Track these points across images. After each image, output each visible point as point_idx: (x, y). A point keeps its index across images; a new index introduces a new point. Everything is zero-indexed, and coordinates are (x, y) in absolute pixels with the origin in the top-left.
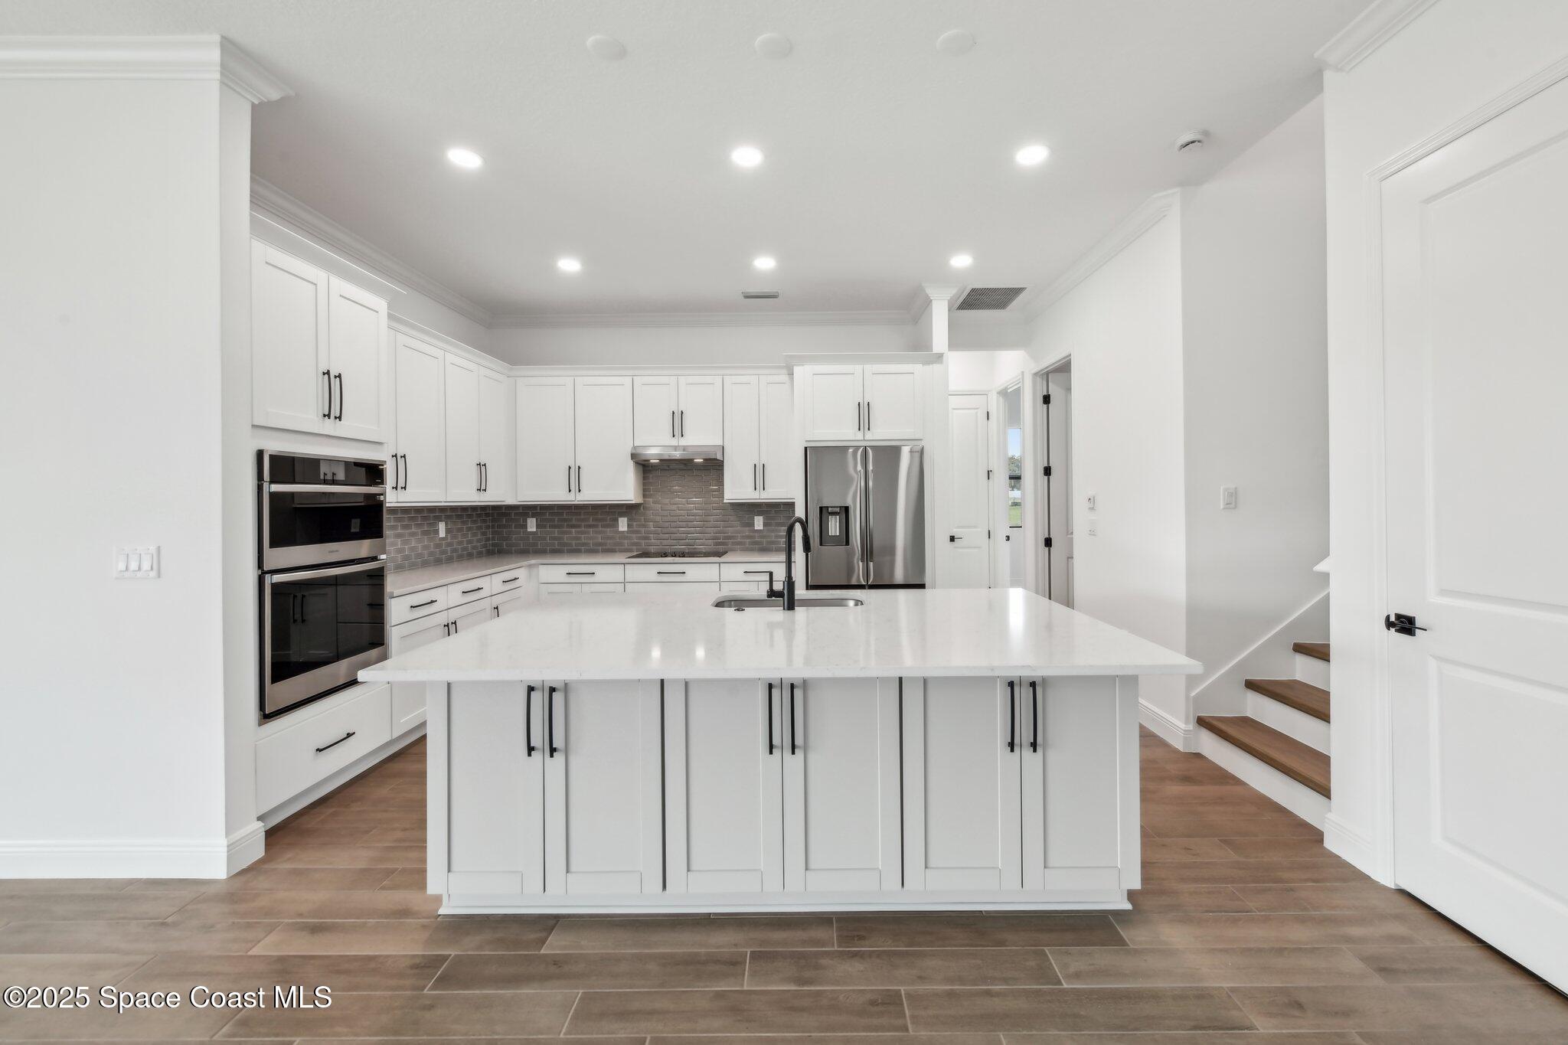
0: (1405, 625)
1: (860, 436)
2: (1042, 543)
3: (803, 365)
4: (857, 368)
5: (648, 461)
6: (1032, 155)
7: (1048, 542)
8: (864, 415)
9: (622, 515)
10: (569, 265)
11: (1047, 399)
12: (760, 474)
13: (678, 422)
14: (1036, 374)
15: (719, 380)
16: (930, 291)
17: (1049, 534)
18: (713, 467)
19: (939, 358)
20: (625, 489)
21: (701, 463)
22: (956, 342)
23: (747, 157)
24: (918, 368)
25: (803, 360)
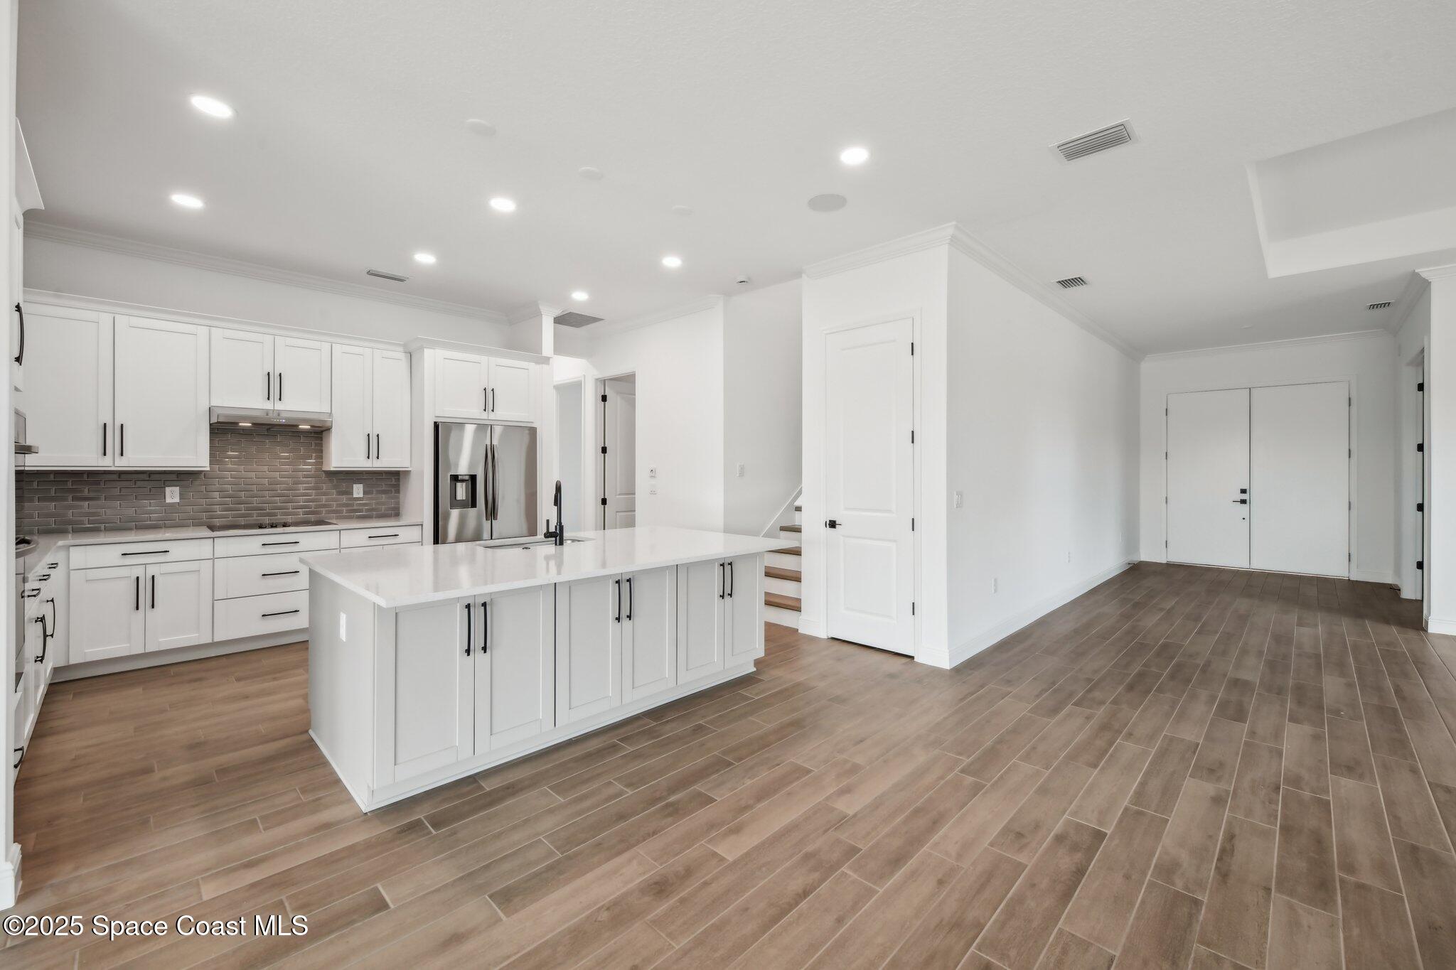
0: (833, 524)
1: (484, 415)
2: (600, 501)
3: (434, 349)
4: (484, 359)
5: (237, 423)
6: (672, 262)
7: (604, 502)
8: (489, 398)
9: (172, 483)
10: (187, 201)
11: (604, 398)
12: (373, 444)
13: (274, 384)
14: (597, 379)
15: (327, 346)
16: (543, 309)
17: (604, 495)
18: (318, 434)
19: (546, 360)
20: (196, 455)
21: (307, 429)
22: (558, 350)
23: (503, 205)
24: (532, 366)
25: (434, 344)
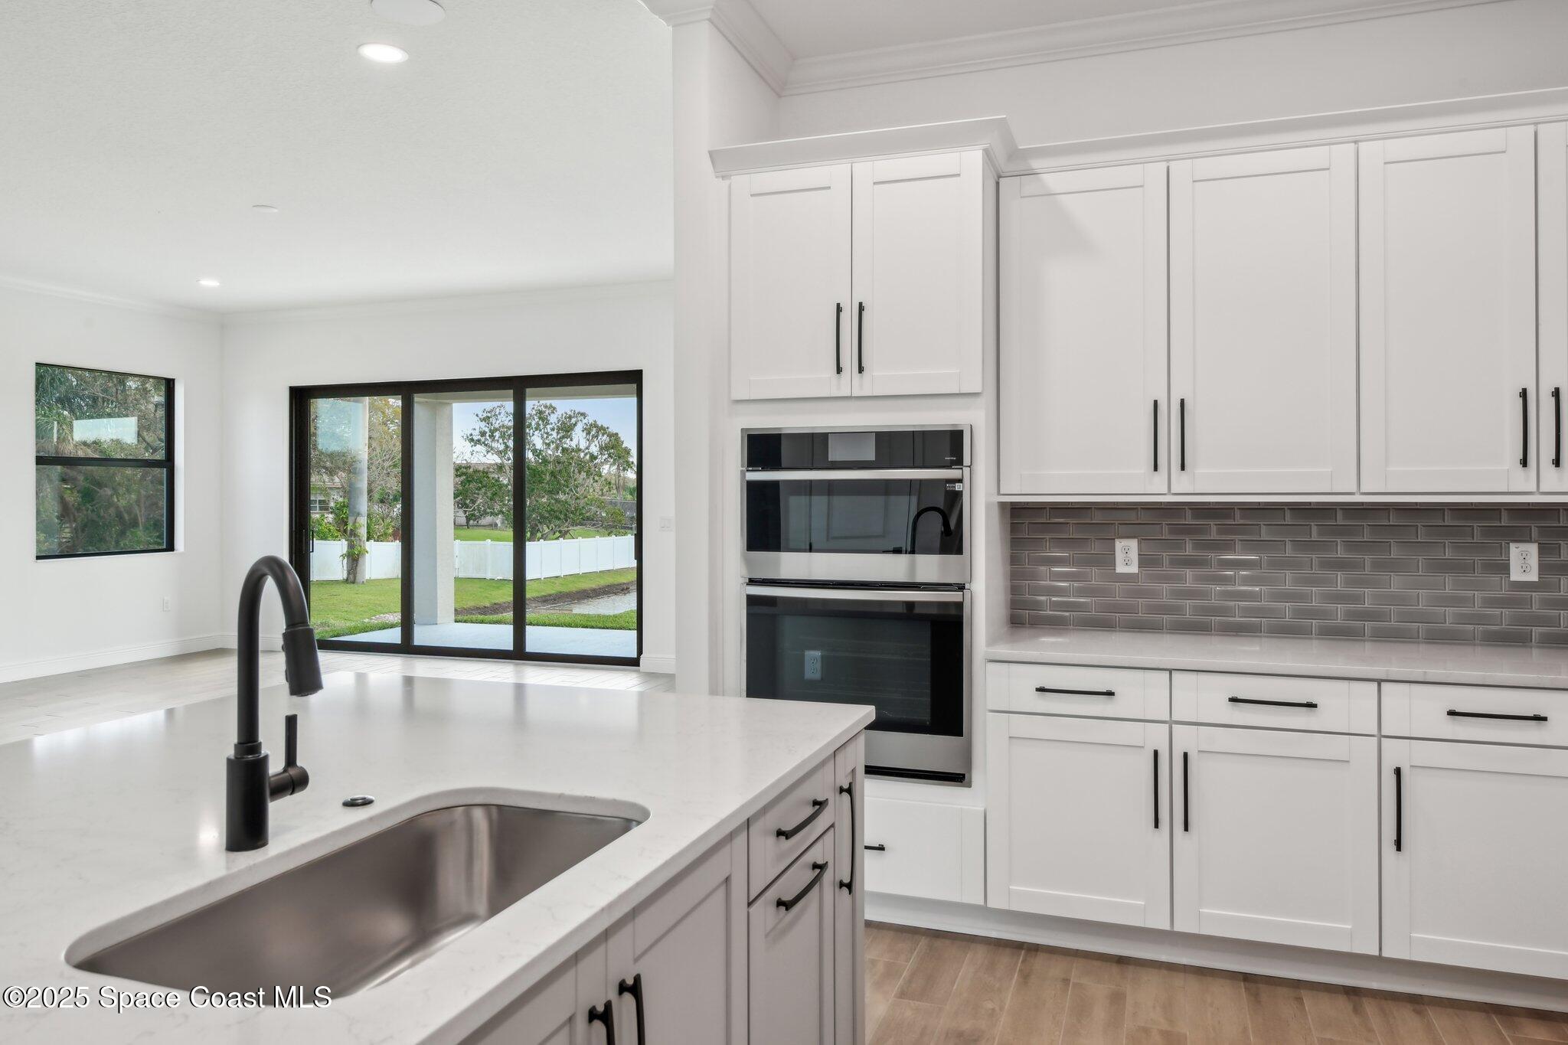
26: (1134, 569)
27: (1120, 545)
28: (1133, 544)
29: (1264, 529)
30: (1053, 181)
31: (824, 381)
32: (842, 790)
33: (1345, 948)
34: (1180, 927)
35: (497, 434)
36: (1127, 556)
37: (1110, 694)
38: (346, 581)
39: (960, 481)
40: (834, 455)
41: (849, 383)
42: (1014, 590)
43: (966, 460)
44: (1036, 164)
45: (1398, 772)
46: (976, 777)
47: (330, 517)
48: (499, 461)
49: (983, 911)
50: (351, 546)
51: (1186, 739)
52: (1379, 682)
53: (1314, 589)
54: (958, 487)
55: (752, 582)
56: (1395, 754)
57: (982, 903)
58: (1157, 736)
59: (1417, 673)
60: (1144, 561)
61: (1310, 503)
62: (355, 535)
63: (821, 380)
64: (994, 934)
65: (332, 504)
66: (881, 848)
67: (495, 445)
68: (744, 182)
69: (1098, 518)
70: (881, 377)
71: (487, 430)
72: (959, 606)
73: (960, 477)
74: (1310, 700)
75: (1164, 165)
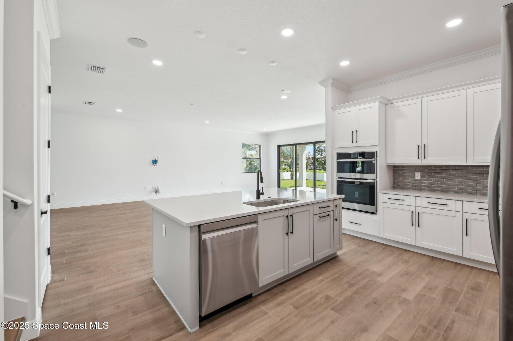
26: (419, 178)
27: (416, 173)
28: (419, 173)
29: (450, 170)
30: (397, 104)
31: (350, 144)
32: (335, 206)
33: (454, 254)
34: (418, 245)
35: (320, 151)
36: (418, 176)
37: (403, 200)
38: (291, 180)
39: (374, 161)
40: (352, 157)
41: (354, 144)
42: (394, 181)
43: (375, 157)
44: (394, 101)
45: (467, 220)
46: (378, 213)
47: (288, 168)
48: (320, 156)
49: (378, 237)
50: (292, 173)
51: (419, 210)
52: (463, 201)
53: (463, 183)
54: (374, 162)
55: (339, 178)
56: (466, 216)
57: (378, 236)
58: (413, 209)
59: (471, 200)
60: (421, 177)
61: (462, 165)
62: (293, 171)
63: (349, 144)
64: (382, 242)
65: (289, 165)
66: (360, 224)
67: (320, 153)
68: (337, 112)
69: (412, 168)
70: (360, 143)
71: (318, 150)
72: (374, 183)
73: (374, 160)
74: (446, 204)
75: (421, 99)
